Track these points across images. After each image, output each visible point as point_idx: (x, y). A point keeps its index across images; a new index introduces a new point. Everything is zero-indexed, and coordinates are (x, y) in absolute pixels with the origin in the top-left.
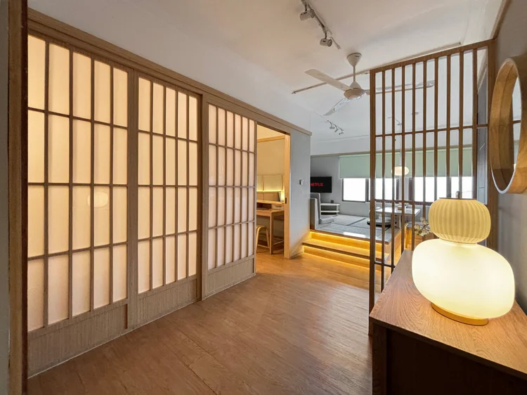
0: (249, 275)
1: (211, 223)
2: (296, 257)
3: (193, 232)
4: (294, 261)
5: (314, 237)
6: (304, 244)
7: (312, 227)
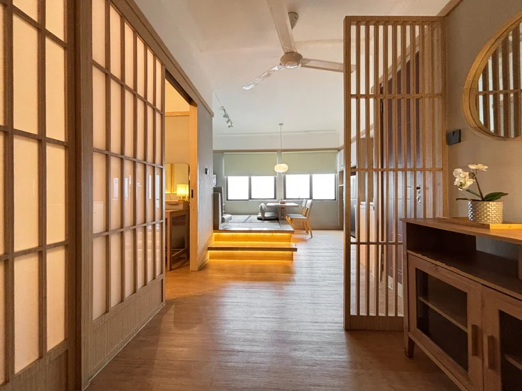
0: (157, 308)
1: (98, 224)
2: (203, 267)
3: (56, 245)
4: (202, 272)
5: (217, 239)
6: (210, 249)
7: (216, 228)
